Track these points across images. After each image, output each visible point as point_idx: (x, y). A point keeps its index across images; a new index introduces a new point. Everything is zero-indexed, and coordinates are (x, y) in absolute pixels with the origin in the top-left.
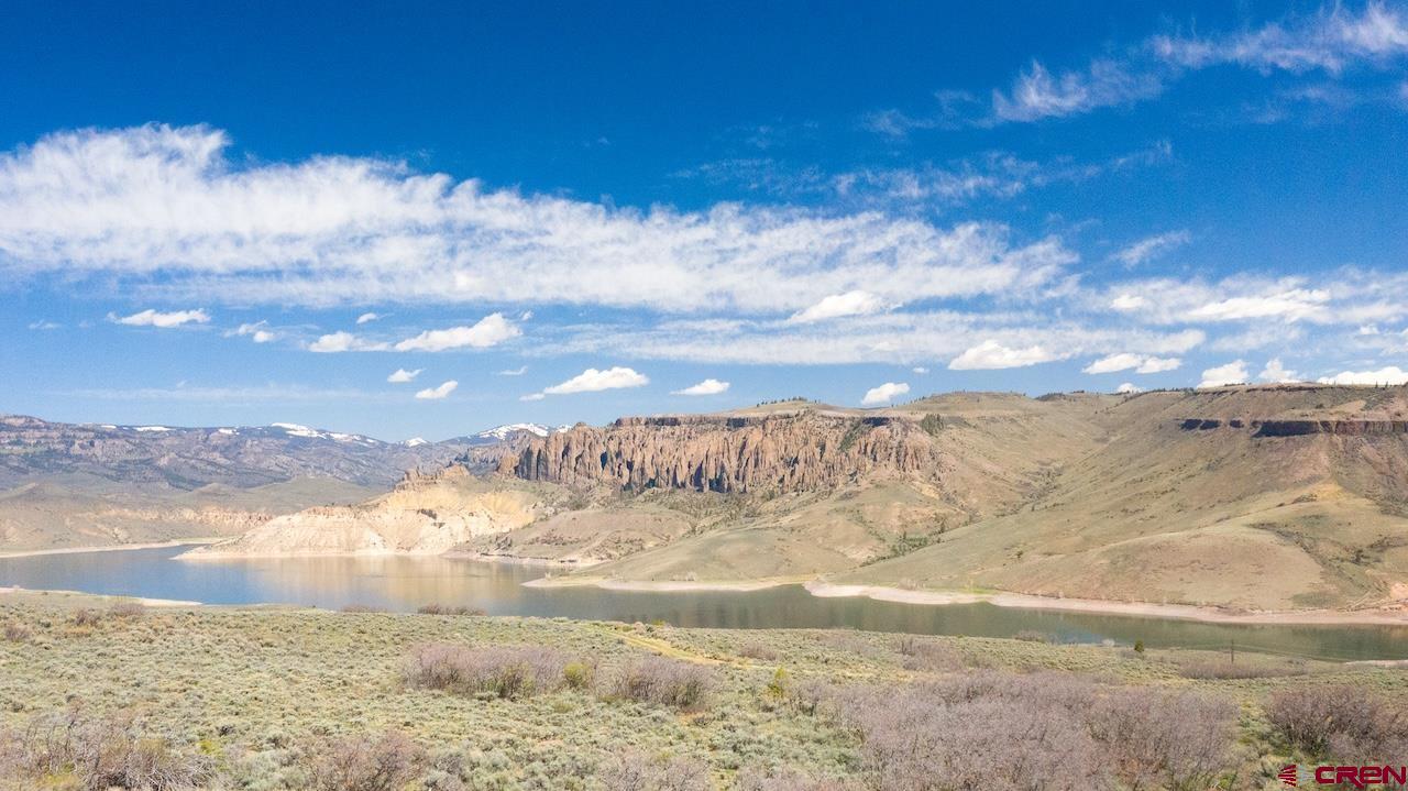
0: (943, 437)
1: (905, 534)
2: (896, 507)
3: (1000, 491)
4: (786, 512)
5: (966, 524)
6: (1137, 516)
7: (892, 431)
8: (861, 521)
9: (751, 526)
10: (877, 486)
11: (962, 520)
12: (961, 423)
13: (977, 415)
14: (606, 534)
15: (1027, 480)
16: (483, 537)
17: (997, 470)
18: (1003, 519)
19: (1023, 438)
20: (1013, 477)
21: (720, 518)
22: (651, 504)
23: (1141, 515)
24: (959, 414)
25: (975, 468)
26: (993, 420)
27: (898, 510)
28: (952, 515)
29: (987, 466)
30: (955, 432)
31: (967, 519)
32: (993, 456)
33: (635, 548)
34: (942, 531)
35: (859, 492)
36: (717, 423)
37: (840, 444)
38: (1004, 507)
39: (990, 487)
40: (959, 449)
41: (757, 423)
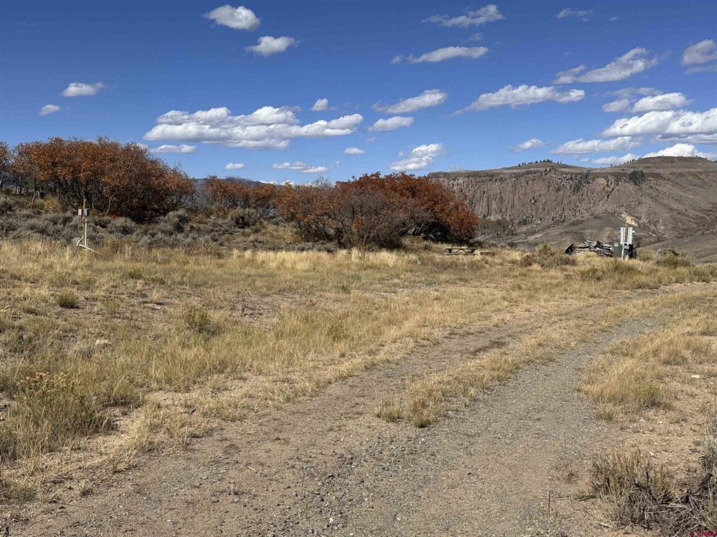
0: (643, 186)
3: (681, 222)
4: (533, 233)
5: (656, 242)
7: (608, 181)
10: (595, 217)
12: (657, 176)
13: (670, 172)
15: (700, 214)
17: (681, 208)
18: (680, 239)
19: (701, 187)
20: (692, 212)
21: (490, 236)
24: (657, 171)
25: (665, 206)
26: (681, 175)
27: (608, 232)
28: (646, 237)
29: (674, 205)
30: (653, 181)
32: (679, 198)
35: (583, 221)
36: (492, 176)
37: (572, 190)
38: (683, 232)
39: (674, 219)
40: (654, 194)
41: (518, 176)
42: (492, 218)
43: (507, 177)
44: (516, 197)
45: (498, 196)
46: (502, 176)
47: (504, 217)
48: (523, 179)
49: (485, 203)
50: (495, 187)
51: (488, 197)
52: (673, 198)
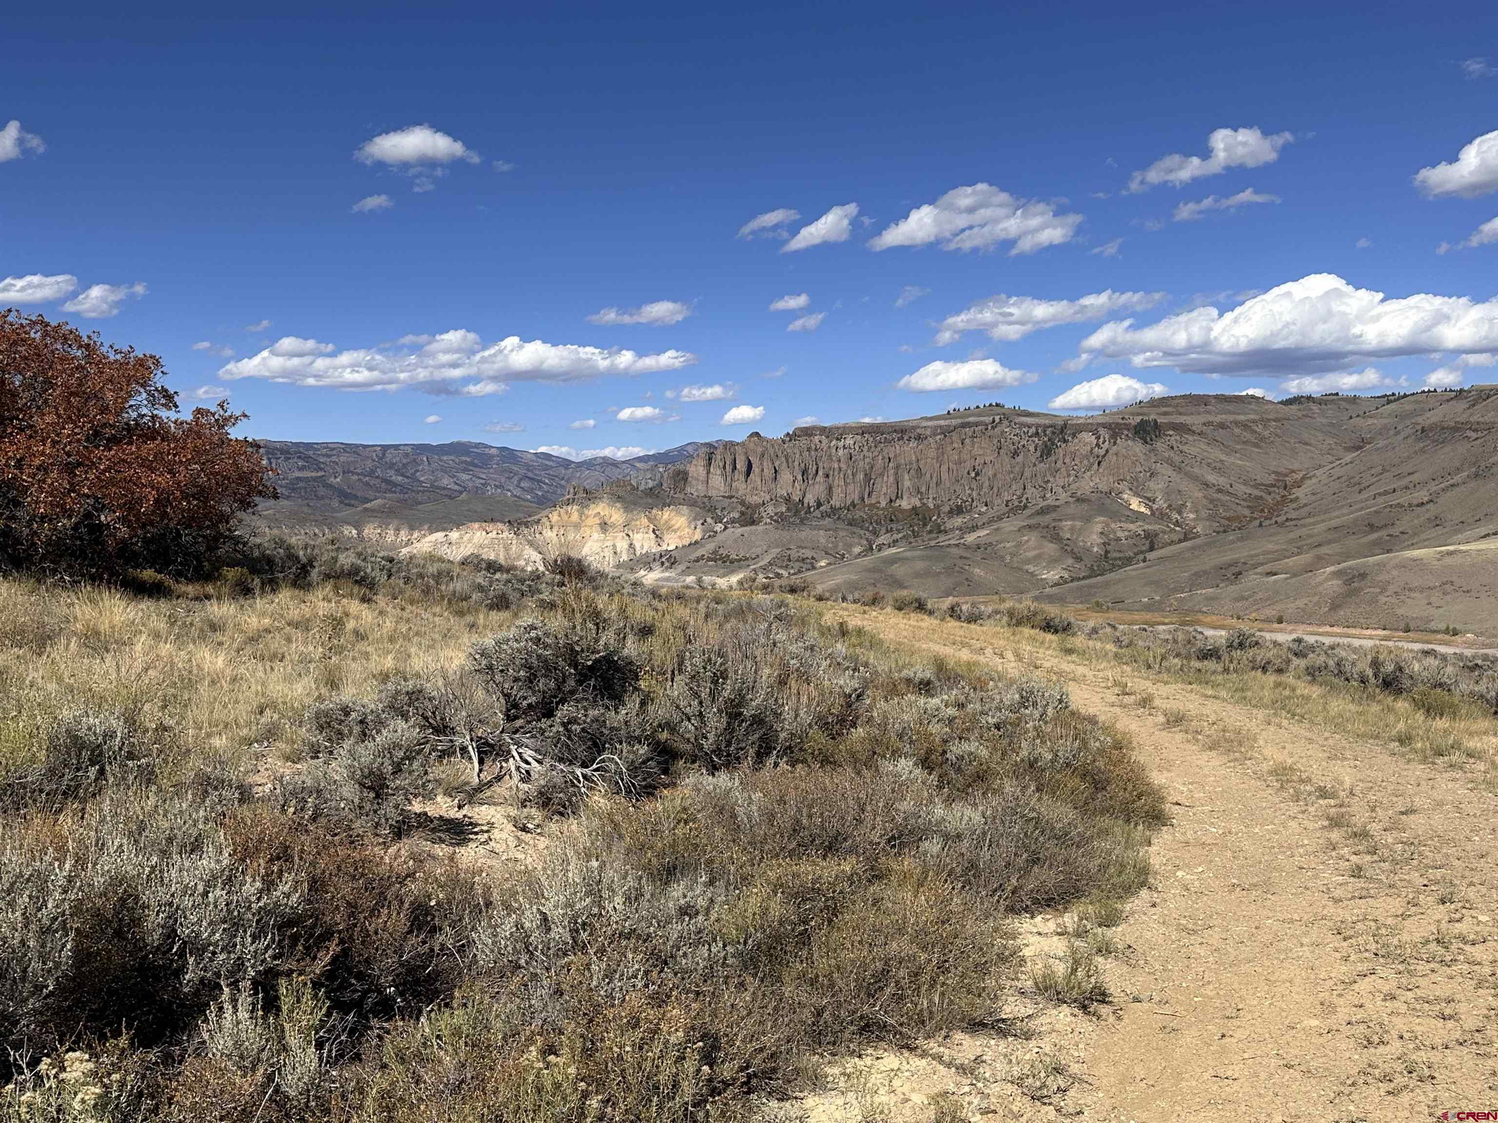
0: (1159, 445)
1: (1107, 552)
2: (1098, 524)
3: (1223, 505)
4: (975, 528)
5: (1180, 541)
6: (1383, 533)
7: (1098, 438)
8: (1056, 538)
9: (933, 543)
10: (1078, 500)
11: (1175, 537)
12: (1181, 429)
13: (1203, 420)
14: (774, 552)
15: (1256, 492)
16: (647, 555)
17: (1222, 481)
18: (1223, 535)
19: (1257, 446)
20: (1241, 489)
21: (900, 535)
22: (828, 520)
23: (1391, 531)
24: (1181, 419)
25: (1195, 478)
26: (1222, 426)
27: (1100, 526)
28: (1164, 532)
29: (1211, 478)
30: (1174, 438)
31: (1182, 537)
32: (1218, 465)
33: (805, 566)
34: (1152, 549)
35: (1058, 507)
36: (903, 431)
37: (1039, 454)
38: (1227, 522)
39: (1212, 501)
40: (1177, 459)
41: (946, 432)
42: (905, 504)
43: (928, 432)
44: (944, 468)
45: (915, 466)
46: (918, 431)
47: (925, 501)
48: (955, 436)
49: (891, 479)
50: (908, 450)
51: (897, 467)
52: (1209, 465)
